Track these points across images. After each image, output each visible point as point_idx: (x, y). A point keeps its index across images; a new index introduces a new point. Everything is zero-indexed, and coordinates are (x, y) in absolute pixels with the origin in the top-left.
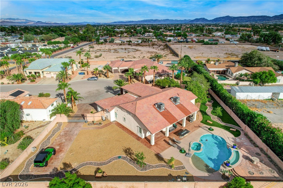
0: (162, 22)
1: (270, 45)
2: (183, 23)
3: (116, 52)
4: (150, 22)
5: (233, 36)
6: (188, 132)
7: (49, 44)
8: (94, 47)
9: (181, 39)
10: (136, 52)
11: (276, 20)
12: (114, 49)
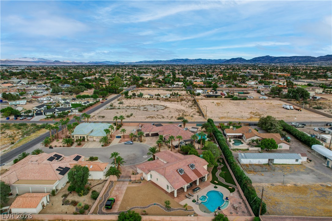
0: (194, 62)
1: (298, 101)
2: (218, 64)
3: (146, 109)
4: (180, 62)
5: (266, 86)
6: (199, 189)
7: (78, 98)
8: (123, 103)
9: (210, 92)
10: (165, 110)
11: (322, 61)
12: (144, 106)
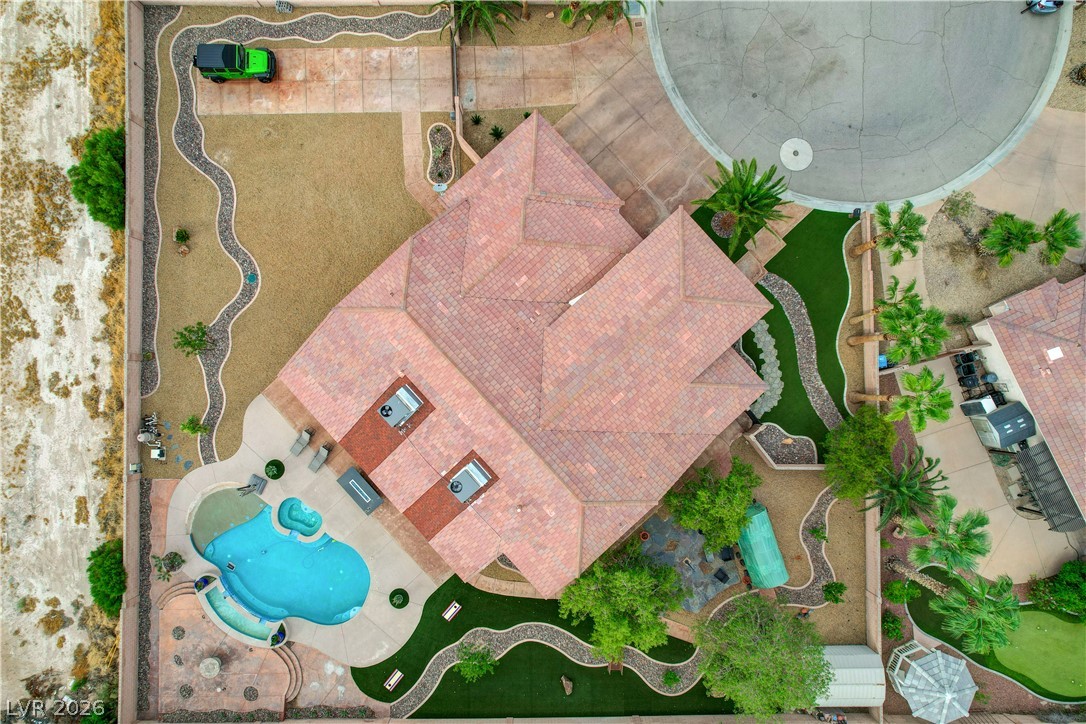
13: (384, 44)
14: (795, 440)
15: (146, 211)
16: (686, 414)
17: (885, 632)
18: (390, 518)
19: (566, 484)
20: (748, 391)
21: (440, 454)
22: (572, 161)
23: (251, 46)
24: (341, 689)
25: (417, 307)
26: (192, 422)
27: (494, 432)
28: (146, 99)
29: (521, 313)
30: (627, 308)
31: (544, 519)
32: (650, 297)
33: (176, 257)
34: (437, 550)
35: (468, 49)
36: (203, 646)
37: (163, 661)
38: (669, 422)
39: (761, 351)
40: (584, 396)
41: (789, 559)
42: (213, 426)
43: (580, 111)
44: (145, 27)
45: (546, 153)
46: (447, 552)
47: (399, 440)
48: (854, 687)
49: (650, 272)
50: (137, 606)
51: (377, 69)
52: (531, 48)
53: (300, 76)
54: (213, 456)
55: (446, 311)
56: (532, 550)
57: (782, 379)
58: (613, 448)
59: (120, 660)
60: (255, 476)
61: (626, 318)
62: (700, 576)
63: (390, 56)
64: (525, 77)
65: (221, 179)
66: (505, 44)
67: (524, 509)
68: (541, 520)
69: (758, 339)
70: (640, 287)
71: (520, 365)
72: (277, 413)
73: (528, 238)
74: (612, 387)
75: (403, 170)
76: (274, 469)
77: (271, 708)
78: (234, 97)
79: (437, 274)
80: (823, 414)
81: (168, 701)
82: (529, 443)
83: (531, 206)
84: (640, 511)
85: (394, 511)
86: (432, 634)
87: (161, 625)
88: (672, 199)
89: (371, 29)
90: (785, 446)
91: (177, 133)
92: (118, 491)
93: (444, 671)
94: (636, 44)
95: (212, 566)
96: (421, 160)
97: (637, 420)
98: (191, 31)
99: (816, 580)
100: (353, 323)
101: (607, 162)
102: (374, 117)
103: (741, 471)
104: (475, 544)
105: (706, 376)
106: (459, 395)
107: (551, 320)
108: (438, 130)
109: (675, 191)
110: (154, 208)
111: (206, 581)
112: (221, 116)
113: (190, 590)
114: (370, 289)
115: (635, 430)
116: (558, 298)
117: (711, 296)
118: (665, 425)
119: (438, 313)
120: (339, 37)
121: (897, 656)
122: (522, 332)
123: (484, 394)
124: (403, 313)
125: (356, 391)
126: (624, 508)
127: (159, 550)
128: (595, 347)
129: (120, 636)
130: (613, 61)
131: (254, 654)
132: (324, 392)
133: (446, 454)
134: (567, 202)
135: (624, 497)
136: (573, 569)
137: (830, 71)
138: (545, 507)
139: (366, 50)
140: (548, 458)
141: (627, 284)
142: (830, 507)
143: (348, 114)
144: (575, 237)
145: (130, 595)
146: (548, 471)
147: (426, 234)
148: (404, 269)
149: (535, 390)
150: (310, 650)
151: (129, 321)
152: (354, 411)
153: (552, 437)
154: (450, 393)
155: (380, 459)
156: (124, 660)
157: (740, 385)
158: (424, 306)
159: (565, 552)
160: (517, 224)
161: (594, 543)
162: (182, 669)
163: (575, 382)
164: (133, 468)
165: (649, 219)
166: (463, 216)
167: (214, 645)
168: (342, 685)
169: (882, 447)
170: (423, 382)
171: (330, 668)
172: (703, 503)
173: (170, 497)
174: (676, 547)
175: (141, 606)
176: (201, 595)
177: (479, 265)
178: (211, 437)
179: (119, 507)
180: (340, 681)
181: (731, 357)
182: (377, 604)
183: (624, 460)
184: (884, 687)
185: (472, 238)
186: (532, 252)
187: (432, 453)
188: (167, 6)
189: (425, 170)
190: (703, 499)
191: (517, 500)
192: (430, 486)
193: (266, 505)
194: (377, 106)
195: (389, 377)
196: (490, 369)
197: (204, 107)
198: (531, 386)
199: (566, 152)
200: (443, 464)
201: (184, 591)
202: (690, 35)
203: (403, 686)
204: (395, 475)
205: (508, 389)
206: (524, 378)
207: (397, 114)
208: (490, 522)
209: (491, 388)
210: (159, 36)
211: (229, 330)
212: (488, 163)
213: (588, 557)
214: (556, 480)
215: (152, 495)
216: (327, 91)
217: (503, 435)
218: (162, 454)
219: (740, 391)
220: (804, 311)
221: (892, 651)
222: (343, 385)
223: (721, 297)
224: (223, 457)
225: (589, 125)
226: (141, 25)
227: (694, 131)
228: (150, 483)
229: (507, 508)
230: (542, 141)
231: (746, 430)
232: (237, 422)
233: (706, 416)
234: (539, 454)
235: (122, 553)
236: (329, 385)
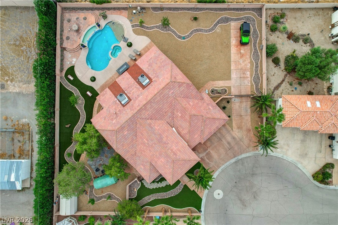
13: (251, 75)
14: (136, 192)
15: (203, 9)
16: (142, 160)
17: (81, 216)
18: (116, 76)
19: (121, 126)
20: (148, 178)
21: (131, 91)
22: (214, 129)
23: (251, 38)
24: (69, 63)
25: (171, 85)
26: (143, 22)
27: (136, 106)
28: (235, 9)
29: (170, 114)
30: (171, 144)
31: (112, 120)
32: (174, 150)
33: (190, 17)
34: (105, 90)
35: (249, 99)
36: (81, 25)
37: (78, 14)
38: (139, 155)
39: (161, 183)
40: (146, 131)
41: (102, 189)
42: (142, 27)
43: (231, 131)
44: (256, 8)
45: (216, 121)
46: (105, 93)
47: (135, 80)
48: (65, 206)
49: (181, 150)
50: (93, 7)
51: (244, 74)
52: (250, 118)
53: (242, 51)
54: (134, 27)
55: (170, 93)
56: (104, 116)
57: (153, 188)
58: (132, 139)
59: (78, 3)
60: (128, 39)
61: (168, 143)
62: (98, 164)
63: (248, 77)
64: (241, 116)
65: (212, 29)
66: (251, 110)
67: (115, 114)
68: (112, 119)
69: (165, 182)
70: (177, 148)
71: (155, 113)
72: (145, 45)
73: (191, 116)
74: (148, 139)
75: (214, 81)
76: (129, 45)
77: (64, 44)
78: (236, 33)
79: (181, 90)
80: (143, 200)
81: (67, 16)
82: (133, 116)
83: (201, 117)
84: (114, 147)
85: (117, 78)
86: (83, 88)
87: (87, 14)
88: (205, 158)
89: (256, 72)
90: (134, 189)
91: (225, 17)
92: (124, 2)
93: (73, 91)
94: (251, 149)
95: (103, 27)
96: (217, 86)
97: (140, 146)
98: (255, 21)
99: (96, 197)
100: (168, 67)
101: (216, 139)
102: (230, 72)
103: (126, 176)
104: (106, 101)
105: (152, 166)
106: (147, 96)
107: (169, 122)
108: (226, 91)
109: (208, 159)
110: (204, 10)
111: (99, 26)
112: (230, 29)
113: (97, 22)
114: (177, 71)
115: (137, 146)
116: (175, 124)
117: (174, 168)
118: (138, 154)
119: (170, 91)
120: (253, 63)
121: (74, 219)
122: (165, 114)
123: (147, 103)
124: (169, 81)
125: (149, 68)
126: (115, 142)
127: (108, 13)
128: (160, 135)
129: (85, 3)
130: (246, 141)
131: (78, 39)
132: (149, 58)
133: (131, 93)
134: (202, 127)
135: (118, 142)
136: (98, 128)
137: (243, 205)
138: (115, 120)
139: (250, 70)
140: (128, 121)
141: (178, 144)
142: (116, 201)
143: (231, 65)
144: (192, 130)
145: (95, 5)
146: (125, 121)
147: (193, 87)
148: (183, 81)
149: (148, 118)
150: (79, 54)
151: (171, 4)
152: (144, 67)
153: (135, 122)
154: (148, 94)
155: (131, 74)
156: (78, 4)
157: (150, 176)
158: (172, 87)
159: (103, 125)
160: (195, 113)
161: (105, 133)
162: (75, 19)
163: (150, 129)
164: (131, 6)
165: (200, 151)
166: (198, 98)
167: (81, 28)
168: (70, 63)
169: (132, 216)
170: (151, 86)
171: (74, 60)
172: (116, 164)
173: (122, 15)
174: (106, 157)
175: (93, 8)
176: (95, 24)
177: (184, 103)
178: (139, 27)
179: (120, 2)
180: (71, 62)
181: (158, 173)
182: (92, 73)
183: (128, 142)
184: (65, 215)
185: (192, 100)
186: (187, 117)
187: (131, 89)
188: (261, 14)
189: (214, 87)
190: (117, 164)
191: (118, 112)
192: (123, 88)
193: (120, 42)
194: (233, 73)
195: (152, 77)
196: (154, 105)
197: (233, 24)
198: (149, 117)
199: (217, 127)
200: (128, 92)
201: (96, 20)
202: (254, 164)
203: (69, 80)
204: (126, 78)
205: (148, 110)
206: (151, 115)
207: (231, 79)
208: (112, 105)
209: (148, 105)
210: (253, 12)
211: (169, 32)
212: (214, 105)
213: (102, 132)
214: (123, 123)
215: (123, 11)
216: (238, 59)
217: (135, 109)
218: (134, 13)
219: (148, 176)
220: (173, 195)
221: (75, 218)
222: (151, 64)
223: (174, 170)
224: (133, 30)
225: (227, 134)
226: (256, 7)
227: (225, 165)
228: (126, 10)
229: (116, 109)
230: (220, 120)
231: (139, 178)
232: (143, 34)
233: (141, 166)
234: (130, 118)
235: (107, 3)
236: (151, 60)
